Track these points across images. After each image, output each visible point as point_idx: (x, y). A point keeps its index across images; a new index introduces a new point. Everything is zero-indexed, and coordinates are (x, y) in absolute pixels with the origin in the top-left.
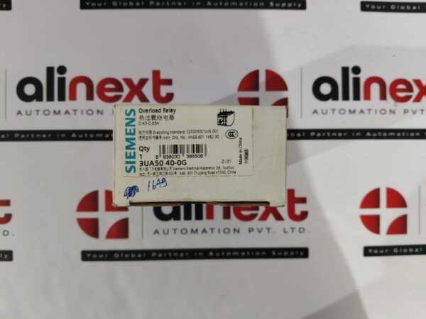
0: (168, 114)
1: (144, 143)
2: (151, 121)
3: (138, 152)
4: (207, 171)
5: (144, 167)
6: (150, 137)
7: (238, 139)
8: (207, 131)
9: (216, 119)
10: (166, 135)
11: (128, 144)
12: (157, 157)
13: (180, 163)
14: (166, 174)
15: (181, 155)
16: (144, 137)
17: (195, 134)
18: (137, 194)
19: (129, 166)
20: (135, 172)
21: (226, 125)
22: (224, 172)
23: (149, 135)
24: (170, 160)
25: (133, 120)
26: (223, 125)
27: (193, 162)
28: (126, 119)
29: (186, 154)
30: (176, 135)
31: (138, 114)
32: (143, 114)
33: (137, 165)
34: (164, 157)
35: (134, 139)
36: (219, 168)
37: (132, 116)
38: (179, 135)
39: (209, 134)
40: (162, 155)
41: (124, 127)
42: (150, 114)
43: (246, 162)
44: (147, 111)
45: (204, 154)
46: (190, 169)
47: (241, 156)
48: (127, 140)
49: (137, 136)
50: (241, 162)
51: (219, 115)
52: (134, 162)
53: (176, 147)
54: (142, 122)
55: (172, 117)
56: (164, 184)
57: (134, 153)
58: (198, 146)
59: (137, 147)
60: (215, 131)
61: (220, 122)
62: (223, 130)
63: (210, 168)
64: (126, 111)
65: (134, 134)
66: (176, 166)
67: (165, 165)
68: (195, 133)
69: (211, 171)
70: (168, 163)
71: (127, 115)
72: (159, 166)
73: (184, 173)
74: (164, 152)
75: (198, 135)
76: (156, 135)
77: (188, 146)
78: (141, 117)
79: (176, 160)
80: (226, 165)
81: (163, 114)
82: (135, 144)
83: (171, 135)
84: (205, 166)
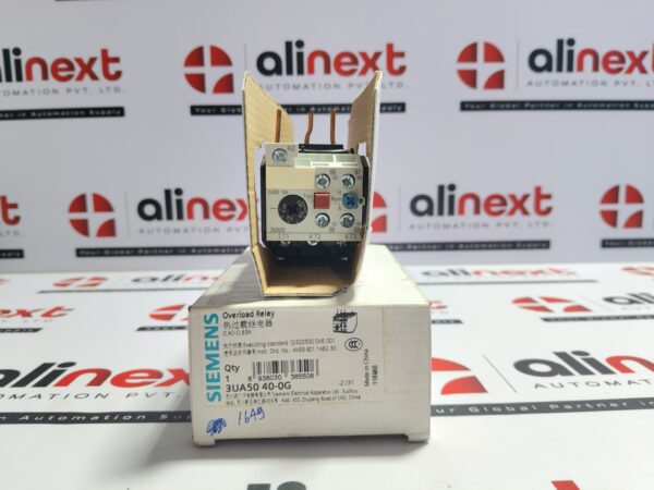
0: (264, 319)
1: (232, 360)
2: (241, 329)
3: (224, 374)
4: (320, 396)
5: (232, 392)
6: (240, 352)
7: (362, 351)
8: (318, 341)
9: (331, 324)
10: (262, 348)
11: (209, 362)
12: (250, 378)
13: (283, 386)
14: (264, 401)
15: (283, 375)
16: (230, 352)
17: (302, 346)
18: (224, 429)
19: (212, 392)
20: (220, 400)
21: (345, 332)
22: (343, 398)
23: (237, 349)
24: (268, 382)
25: (215, 329)
26: (341, 332)
27: (299, 385)
28: (206, 328)
29: (289, 374)
30: (275, 348)
31: (222, 321)
32: (228, 320)
33: (223, 391)
34: (260, 379)
35: (217, 355)
36: (337, 392)
37: (213, 324)
38: (280, 348)
39: (321, 345)
40: (257, 376)
41: (203, 340)
42: (240, 320)
43: (375, 383)
44: (234, 315)
45: (315, 373)
46: (296, 394)
47: (367, 375)
48: (208, 357)
49: (221, 351)
50: (367, 383)
51: (335, 318)
52: (218, 387)
53: (275, 364)
54: (227, 331)
55: (269, 323)
56: (261, 416)
57: (219, 375)
58: (306, 362)
59: (221, 366)
60: (330, 341)
61: (337, 327)
62: (342, 338)
63: (324, 392)
64: (205, 317)
65: (217, 348)
66: (276, 390)
67: (261, 390)
68: (303, 344)
69: (326, 396)
70: (265, 387)
71: (208, 322)
72: (253, 391)
73: (287, 400)
74: (259, 372)
75: (306, 346)
76: (247, 349)
77: (293, 362)
78: (226, 324)
79: (276, 383)
80: (347, 388)
81: (256, 319)
82: (217, 362)
83: (268, 348)
84: (317, 390)
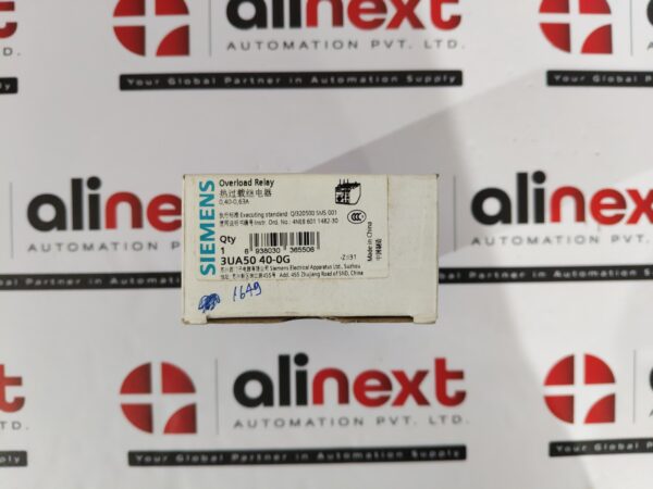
0: (263, 188)
1: (228, 231)
2: (238, 198)
3: (219, 244)
4: (321, 271)
5: (227, 266)
6: (236, 222)
7: (365, 224)
8: (319, 213)
9: (333, 195)
10: (259, 219)
11: (204, 232)
12: (246, 251)
13: (281, 259)
14: (261, 275)
15: (282, 248)
16: (227, 222)
17: (302, 218)
18: (217, 306)
19: (206, 264)
20: (214, 273)
21: (348, 203)
22: (345, 273)
23: (234, 219)
24: (266, 255)
25: (211, 197)
26: (344, 203)
27: (299, 259)
28: (201, 196)
29: (288, 247)
30: (274, 219)
31: (218, 189)
32: (225, 188)
33: (218, 263)
34: (257, 252)
35: (213, 225)
36: (338, 266)
37: (209, 192)
38: (279, 219)
39: (322, 217)
40: (254, 248)
41: (198, 208)
42: (237, 188)
43: (378, 258)
44: (231, 183)
45: (315, 246)
46: (295, 268)
47: (370, 249)
48: (203, 226)
49: (217, 221)
50: (370, 258)
51: (338, 189)
52: (213, 260)
53: (274, 236)
54: (224, 200)
55: (268, 193)
56: (258, 291)
57: (213, 245)
58: (307, 234)
59: (217, 236)
60: (331, 212)
61: (339, 199)
62: (344, 210)
63: (325, 267)
64: (201, 183)
65: (212, 218)
66: (274, 264)
67: (258, 264)
68: (302, 215)
69: (326, 271)
70: (262, 260)
71: (203, 190)
72: (250, 265)
73: (286, 275)
74: (257, 245)
75: (306, 218)
76: (245, 219)
77: (292, 234)
78: (223, 193)
79: (274, 256)
80: (349, 262)
81: (254, 188)
82: (213, 233)
83: (267, 219)
84: (317, 265)
